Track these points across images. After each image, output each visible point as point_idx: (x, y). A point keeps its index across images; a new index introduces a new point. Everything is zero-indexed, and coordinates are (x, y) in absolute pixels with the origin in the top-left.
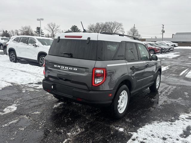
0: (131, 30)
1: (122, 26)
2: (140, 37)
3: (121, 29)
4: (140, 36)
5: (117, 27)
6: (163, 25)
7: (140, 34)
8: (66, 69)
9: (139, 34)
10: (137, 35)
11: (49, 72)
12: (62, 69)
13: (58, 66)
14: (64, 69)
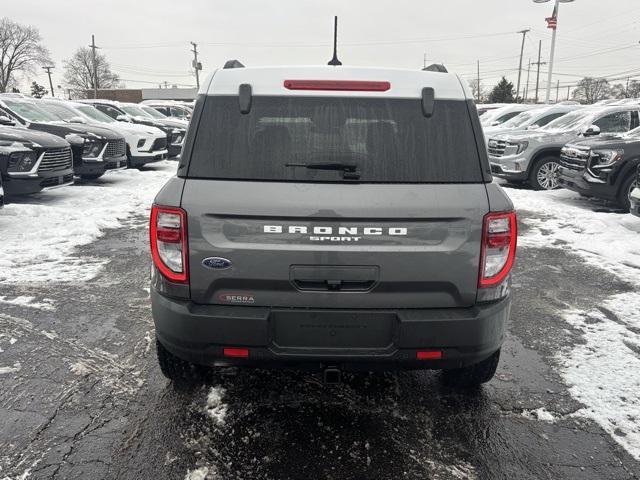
0: (81, 56)
1: (37, 38)
2: (120, 84)
3: (36, 53)
4: (116, 79)
5: (16, 42)
6: (195, 45)
7: (117, 73)
8: (347, 235)
9: (113, 71)
10: (107, 78)
11: (226, 264)
12: (322, 239)
13: (292, 229)
14: (332, 239)
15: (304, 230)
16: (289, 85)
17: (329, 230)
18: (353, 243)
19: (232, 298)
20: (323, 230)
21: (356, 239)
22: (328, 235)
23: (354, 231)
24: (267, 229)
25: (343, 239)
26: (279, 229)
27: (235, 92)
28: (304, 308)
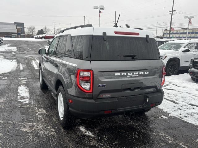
11: (105, 86)
12: (130, 76)
13: (122, 74)
14: (132, 76)
15: (125, 74)
16: (116, 33)
17: (131, 74)
18: (137, 77)
19: (104, 96)
20: (130, 74)
21: (138, 76)
22: (131, 75)
23: (137, 73)
24: (116, 74)
25: (135, 76)
26: (119, 74)
27: (102, 34)
28: (124, 97)
